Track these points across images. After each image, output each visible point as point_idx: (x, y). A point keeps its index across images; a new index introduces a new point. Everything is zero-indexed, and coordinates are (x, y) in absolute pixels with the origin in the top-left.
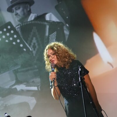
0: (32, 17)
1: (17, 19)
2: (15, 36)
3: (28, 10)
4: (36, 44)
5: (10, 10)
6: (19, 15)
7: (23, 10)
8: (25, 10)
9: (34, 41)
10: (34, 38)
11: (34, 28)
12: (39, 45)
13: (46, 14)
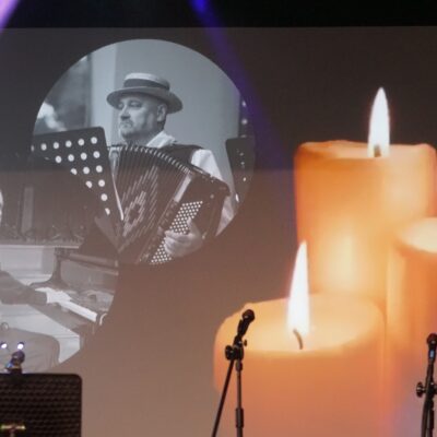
0: (160, 140)
1: (122, 129)
2: (99, 169)
3: (160, 119)
4: (141, 211)
5: (115, 100)
6: (131, 123)
7: (146, 115)
8: (151, 117)
9: (140, 200)
10: (143, 194)
11: (155, 169)
12: (147, 214)
13: (198, 148)
